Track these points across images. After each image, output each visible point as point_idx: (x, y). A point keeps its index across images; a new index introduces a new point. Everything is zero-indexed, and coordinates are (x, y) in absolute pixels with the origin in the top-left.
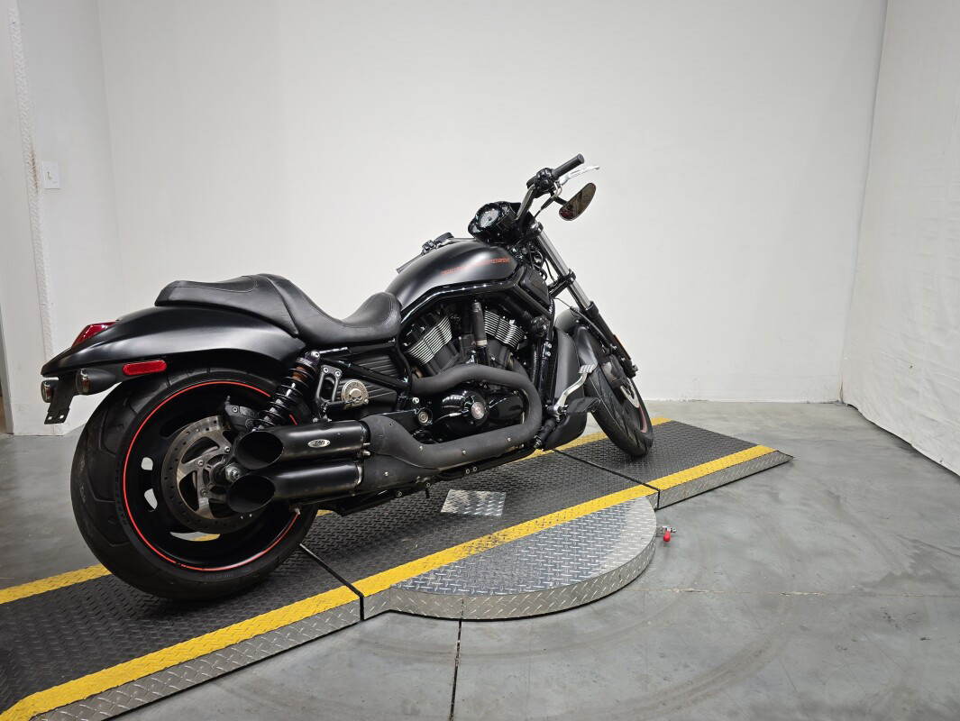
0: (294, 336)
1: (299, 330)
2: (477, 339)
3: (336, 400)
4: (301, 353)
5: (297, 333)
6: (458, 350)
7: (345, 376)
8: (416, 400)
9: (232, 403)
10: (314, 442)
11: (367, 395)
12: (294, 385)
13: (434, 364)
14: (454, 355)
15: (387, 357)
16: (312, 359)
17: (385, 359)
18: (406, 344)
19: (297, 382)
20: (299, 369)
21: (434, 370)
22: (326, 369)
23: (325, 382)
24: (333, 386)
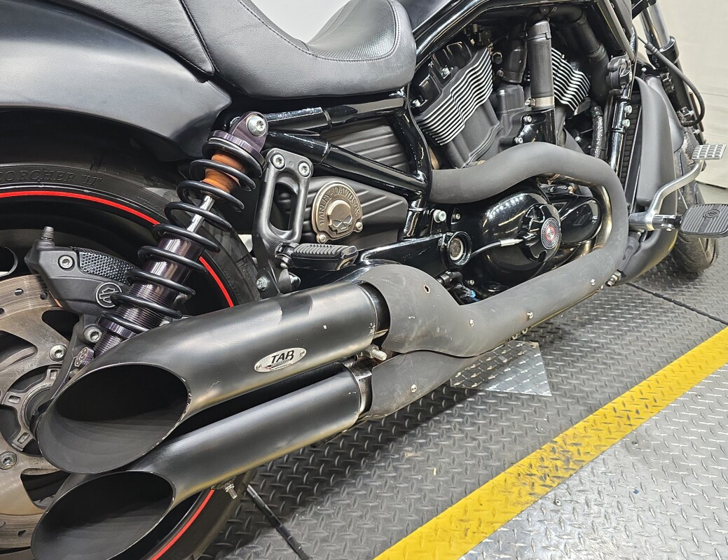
0: (201, 76)
1: (214, 61)
2: (536, 95)
3: (303, 240)
4: (221, 121)
5: (208, 67)
6: (499, 116)
7: (318, 173)
8: (440, 215)
9: (59, 244)
10: (268, 360)
11: (359, 212)
12: (208, 200)
13: (462, 143)
14: (492, 124)
15: (387, 129)
16: (250, 135)
17: (384, 131)
18: (418, 104)
19: (215, 195)
20: (219, 160)
21: (461, 154)
22: (280, 158)
23: (279, 188)
24: (294, 197)
